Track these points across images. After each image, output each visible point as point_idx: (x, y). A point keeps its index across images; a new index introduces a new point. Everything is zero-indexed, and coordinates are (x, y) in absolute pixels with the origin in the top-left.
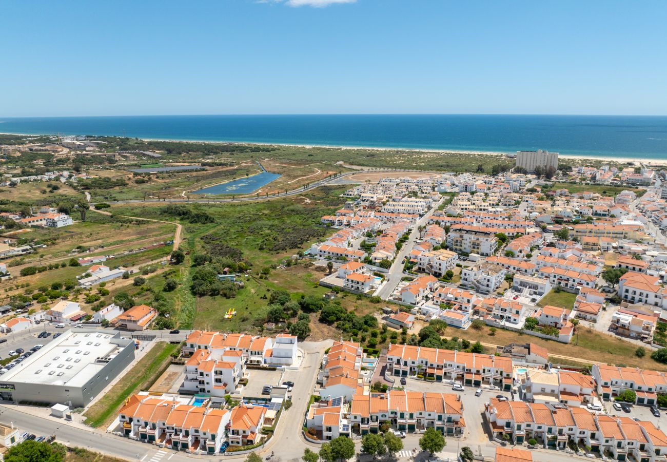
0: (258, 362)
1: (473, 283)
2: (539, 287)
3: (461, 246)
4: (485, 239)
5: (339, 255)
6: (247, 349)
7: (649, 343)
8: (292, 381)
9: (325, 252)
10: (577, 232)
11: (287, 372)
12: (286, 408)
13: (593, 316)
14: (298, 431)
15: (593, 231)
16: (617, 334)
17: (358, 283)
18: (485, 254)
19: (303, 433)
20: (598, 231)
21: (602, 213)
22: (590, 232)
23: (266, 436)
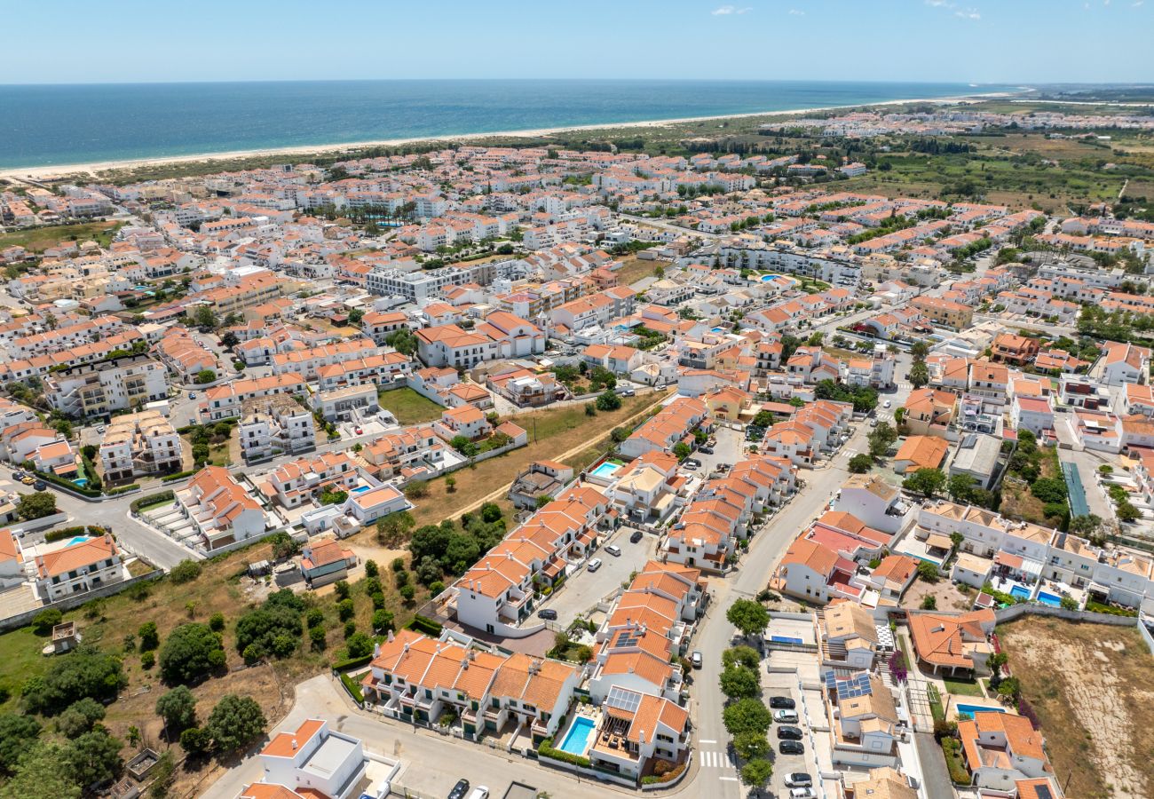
1: (274, 443)
2: (368, 400)
3: (102, 400)
4: (145, 367)
7: (570, 398)
10: (221, 306)
13: (486, 400)
15: (241, 297)
16: (534, 406)
18: (158, 397)
20: (247, 295)
21: (163, 269)
22: (238, 300)
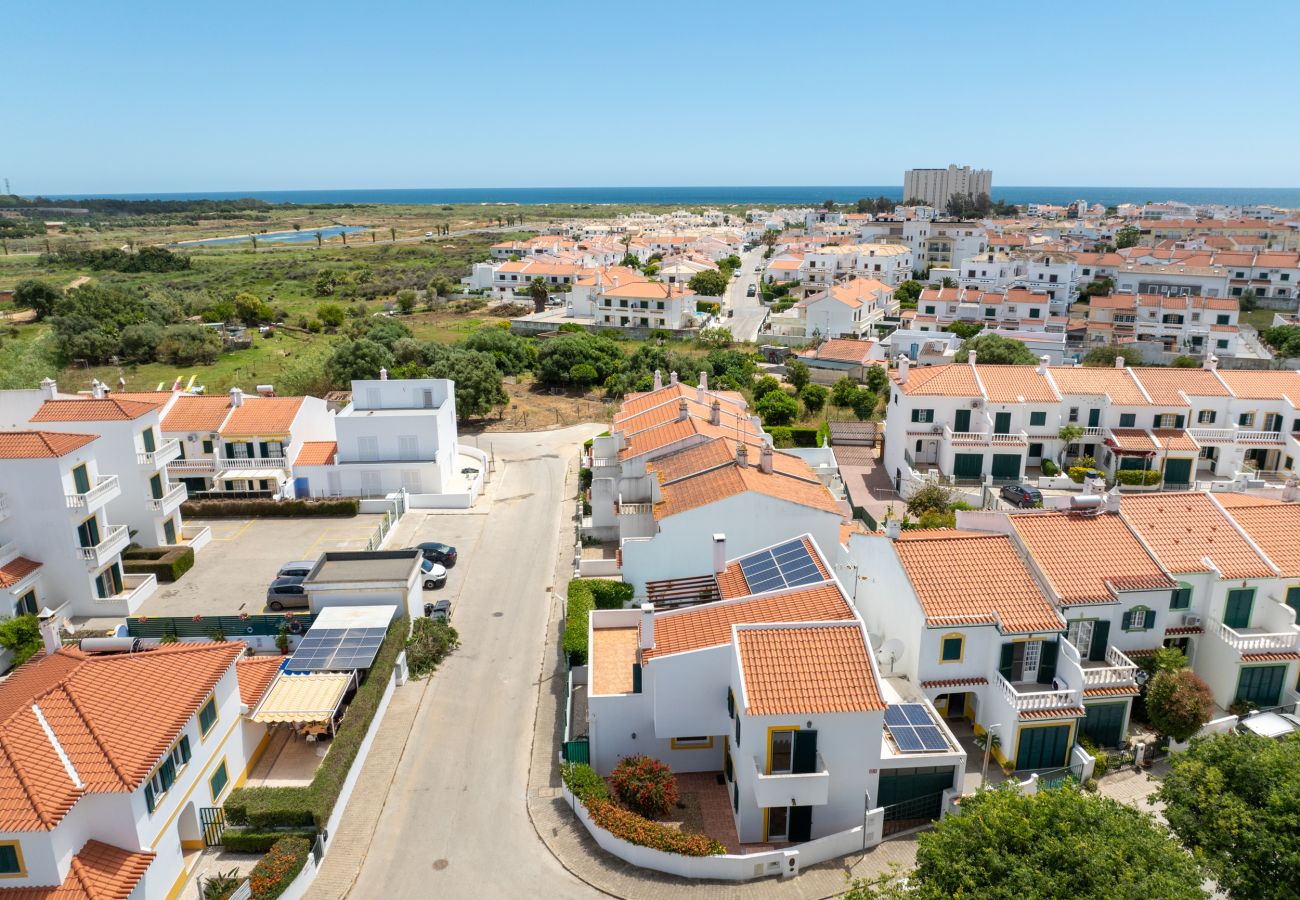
0: (264, 483)
5: (560, 280)
6: (204, 436)
8: (446, 540)
9: (514, 278)
11: (412, 518)
12: (421, 665)
14: (519, 798)
17: (644, 305)
19: (563, 808)
23: (245, 867)
